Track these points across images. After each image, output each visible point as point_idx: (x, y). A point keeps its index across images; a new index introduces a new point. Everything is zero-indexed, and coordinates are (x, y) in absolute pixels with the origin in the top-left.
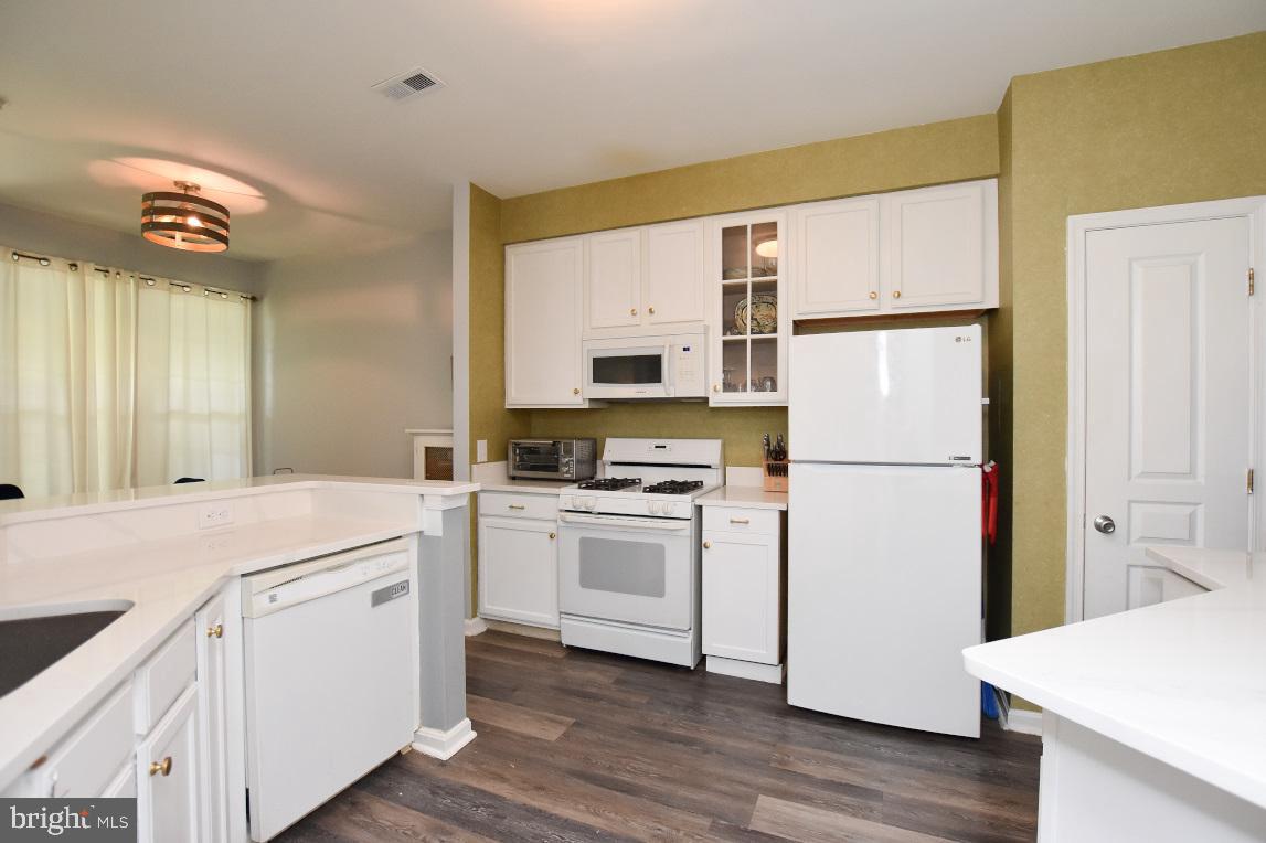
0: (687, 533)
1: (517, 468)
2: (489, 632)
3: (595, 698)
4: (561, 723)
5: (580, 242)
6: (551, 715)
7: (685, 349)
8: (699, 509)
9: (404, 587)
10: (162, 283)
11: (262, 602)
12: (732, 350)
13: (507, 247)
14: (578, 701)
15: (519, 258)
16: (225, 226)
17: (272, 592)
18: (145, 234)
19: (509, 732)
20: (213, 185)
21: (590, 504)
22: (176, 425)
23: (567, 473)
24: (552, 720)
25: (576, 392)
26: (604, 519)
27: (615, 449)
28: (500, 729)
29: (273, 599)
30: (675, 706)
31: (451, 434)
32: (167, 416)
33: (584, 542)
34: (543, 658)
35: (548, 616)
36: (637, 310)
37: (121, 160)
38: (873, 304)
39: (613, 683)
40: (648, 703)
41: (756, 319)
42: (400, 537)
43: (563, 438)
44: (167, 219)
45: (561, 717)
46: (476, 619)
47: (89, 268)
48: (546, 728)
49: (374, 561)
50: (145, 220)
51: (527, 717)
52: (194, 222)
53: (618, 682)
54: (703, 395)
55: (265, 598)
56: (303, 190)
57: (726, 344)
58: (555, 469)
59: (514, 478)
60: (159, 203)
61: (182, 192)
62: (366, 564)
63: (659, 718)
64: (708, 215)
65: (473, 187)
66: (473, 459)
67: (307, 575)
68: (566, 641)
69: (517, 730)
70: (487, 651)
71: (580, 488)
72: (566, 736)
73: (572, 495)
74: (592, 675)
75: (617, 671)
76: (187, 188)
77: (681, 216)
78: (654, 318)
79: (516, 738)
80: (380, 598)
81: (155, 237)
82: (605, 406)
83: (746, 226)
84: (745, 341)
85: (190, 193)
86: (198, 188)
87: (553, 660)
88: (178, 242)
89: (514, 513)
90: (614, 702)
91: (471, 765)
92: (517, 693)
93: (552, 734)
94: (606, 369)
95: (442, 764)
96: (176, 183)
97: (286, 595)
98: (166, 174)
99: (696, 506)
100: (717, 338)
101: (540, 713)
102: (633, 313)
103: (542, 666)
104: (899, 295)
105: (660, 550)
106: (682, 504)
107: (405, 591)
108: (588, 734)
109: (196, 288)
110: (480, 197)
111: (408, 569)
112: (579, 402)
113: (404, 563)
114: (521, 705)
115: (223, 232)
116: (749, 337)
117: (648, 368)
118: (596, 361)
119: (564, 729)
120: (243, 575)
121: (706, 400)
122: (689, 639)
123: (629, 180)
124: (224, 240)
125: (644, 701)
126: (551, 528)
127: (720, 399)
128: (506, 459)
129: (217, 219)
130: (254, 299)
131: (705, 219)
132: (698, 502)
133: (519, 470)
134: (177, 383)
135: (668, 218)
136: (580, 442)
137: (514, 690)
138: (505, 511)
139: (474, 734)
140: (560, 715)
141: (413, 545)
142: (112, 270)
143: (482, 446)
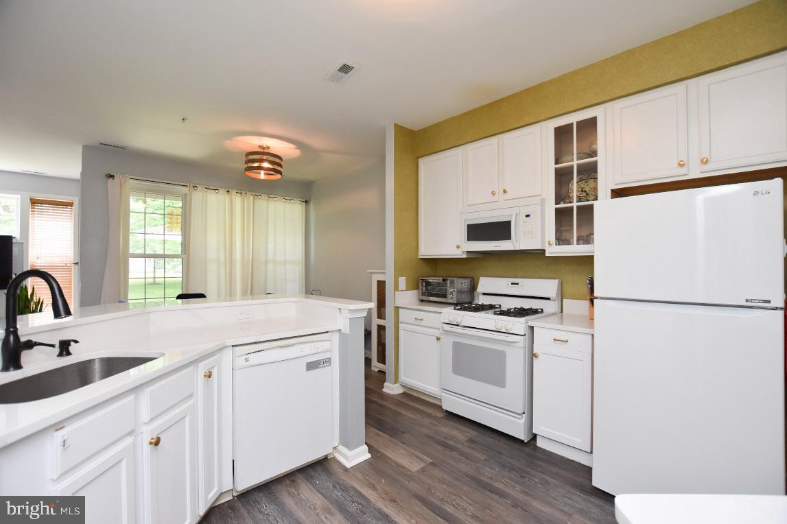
0: (521, 345)
1: (423, 294)
2: (404, 393)
3: (451, 448)
4: (422, 460)
5: (461, 149)
6: (418, 454)
7: (527, 216)
8: (532, 328)
9: (327, 361)
10: (264, 197)
11: (241, 362)
12: (562, 216)
13: (419, 159)
14: (439, 448)
15: (426, 165)
16: (280, 165)
17: (247, 356)
18: (246, 173)
19: (390, 459)
20: (276, 146)
21: (459, 320)
22: (270, 266)
23: (452, 298)
24: (418, 457)
25: (458, 247)
26: (467, 331)
27: (486, 284)
28: (386, 456)
29: (247, 360)
30: (504, 466)
31: (384, 273)
32: (266, 262)
33: (456, 344)
34: (430, 416)
35: (436, 389)
36: (496, 191)
37: (235, 138)
38: (683, 171)
39: (467, 441)
40: (485, 460)
41: (585, 191)
42: (327, 332)
43: (449, 277)
44: (256, 165)
45: (425, 457)
46: (397, 385)
47: (233, 192)
48: (413, 461)
49: (308, 345)
50: (246, 166)
51: (404, 452)
52: (266, 165)
53: (471, 441)
54: (539, 248)
55: (243, 358)
56: (315, 142)
57: (557, 210)
58: (445, 296)
59: (422, 301)
60: (251, 157)
61: (262, 150)
62: (301, 346)
63: (489, 472)
64: (545, 120)
65: (396, 125)
66: (396, 288)
67: (268, 349)
68: (445, 407)
69: (394, 459)
70: (397, 405)
71: (455, 309)
72: (423, 470)
73: (450, 313)
74: (455, 432)
75: (472, 433)
76: (264, 148)
77: (524, 124)
78: (507, 196)
79: (393, 464)
80: (311, 366)
81: (252, 174)
82: (481, 256)
83: (572, 124)
84: (572, 208)
85: (266, 151)
86: (268, 148)
87: (435, 418)
88: (262, 176)
89: (417, 322)
90: (462, 454)
91: (360, 475)
92: (405, 435)
93: (414, 466)
94: (477, 231)
95: (346, 470)
96: (259, 146)
97: (255, 359)
98: (254, 142)
99: (529, 326)
100: (551, 207)
101: (413, 451)
102: (493, 194)
103: (426, 421)
104: (707, 161)
105: (502, 355)
106: (519, 324)
107: (328, 364)
108: (437, 473)
109: (279, 198)
110: (400, 131)
111: (331, 351)
112: (459, 254)
113: (330, 347)
114: (404, 443)
115: (279, 168)
116: (575, 204)
117: (501, 230)
118: (469, 226)
119: (423, 465)
120: (233, 346)
121: (544, 251)
122: (522, 421)
123: (491, 105)
124: (280, 172)
125: (483, 458)
126: (437, 333)
127: (554, 250)
128: (418, 289)
129: (277, 162)
130: (306, 202)
131: (542, 123)
132: (531, 324)
133: (425, 296)
134: (271, 245)
135: (515, 126)
136: (460, 280)
137: (404, 433)
138: (413, 321)
139: (369, 456)
140: (425, 455)
141: (336, 337)
142: (243, 192)
143: (402, 281)
